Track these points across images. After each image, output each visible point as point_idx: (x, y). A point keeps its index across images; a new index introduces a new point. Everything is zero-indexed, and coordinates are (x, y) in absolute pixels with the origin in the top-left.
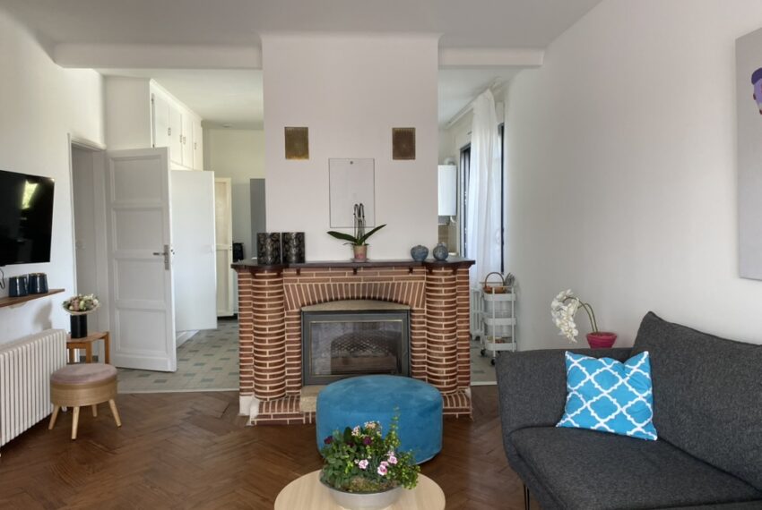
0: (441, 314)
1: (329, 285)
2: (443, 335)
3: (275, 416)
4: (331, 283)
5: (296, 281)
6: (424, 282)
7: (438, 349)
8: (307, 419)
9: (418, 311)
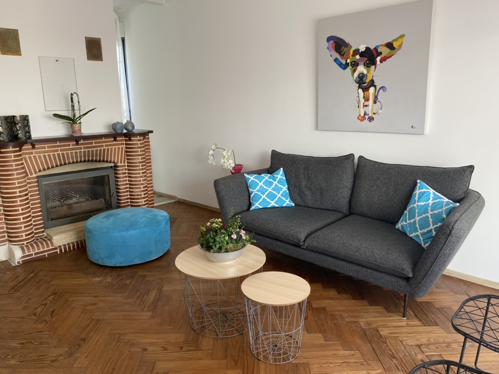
0: (139, 166)
1: (59, 155)
2: (141, 179)
3: (35, 254)
4: (60, 153)
5: (32, 153)
6: (124, 146)
7: (138, 188)
8: (61, 250)
9: (121, 166)
